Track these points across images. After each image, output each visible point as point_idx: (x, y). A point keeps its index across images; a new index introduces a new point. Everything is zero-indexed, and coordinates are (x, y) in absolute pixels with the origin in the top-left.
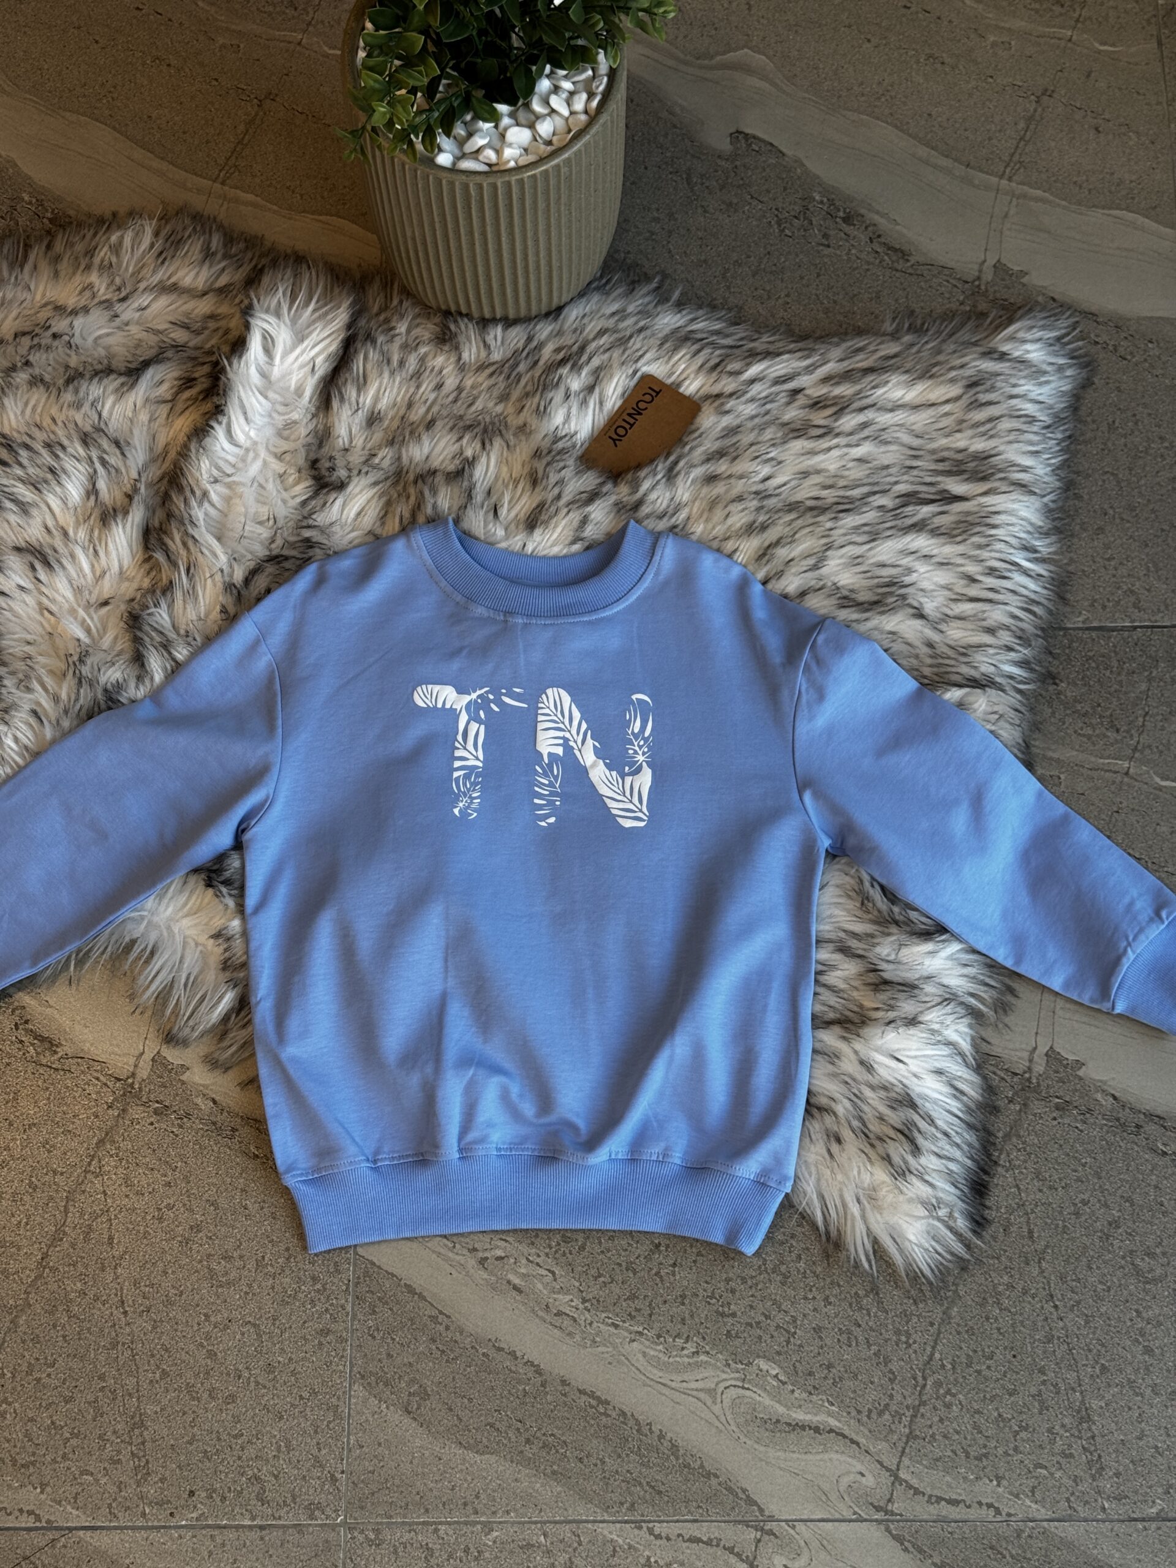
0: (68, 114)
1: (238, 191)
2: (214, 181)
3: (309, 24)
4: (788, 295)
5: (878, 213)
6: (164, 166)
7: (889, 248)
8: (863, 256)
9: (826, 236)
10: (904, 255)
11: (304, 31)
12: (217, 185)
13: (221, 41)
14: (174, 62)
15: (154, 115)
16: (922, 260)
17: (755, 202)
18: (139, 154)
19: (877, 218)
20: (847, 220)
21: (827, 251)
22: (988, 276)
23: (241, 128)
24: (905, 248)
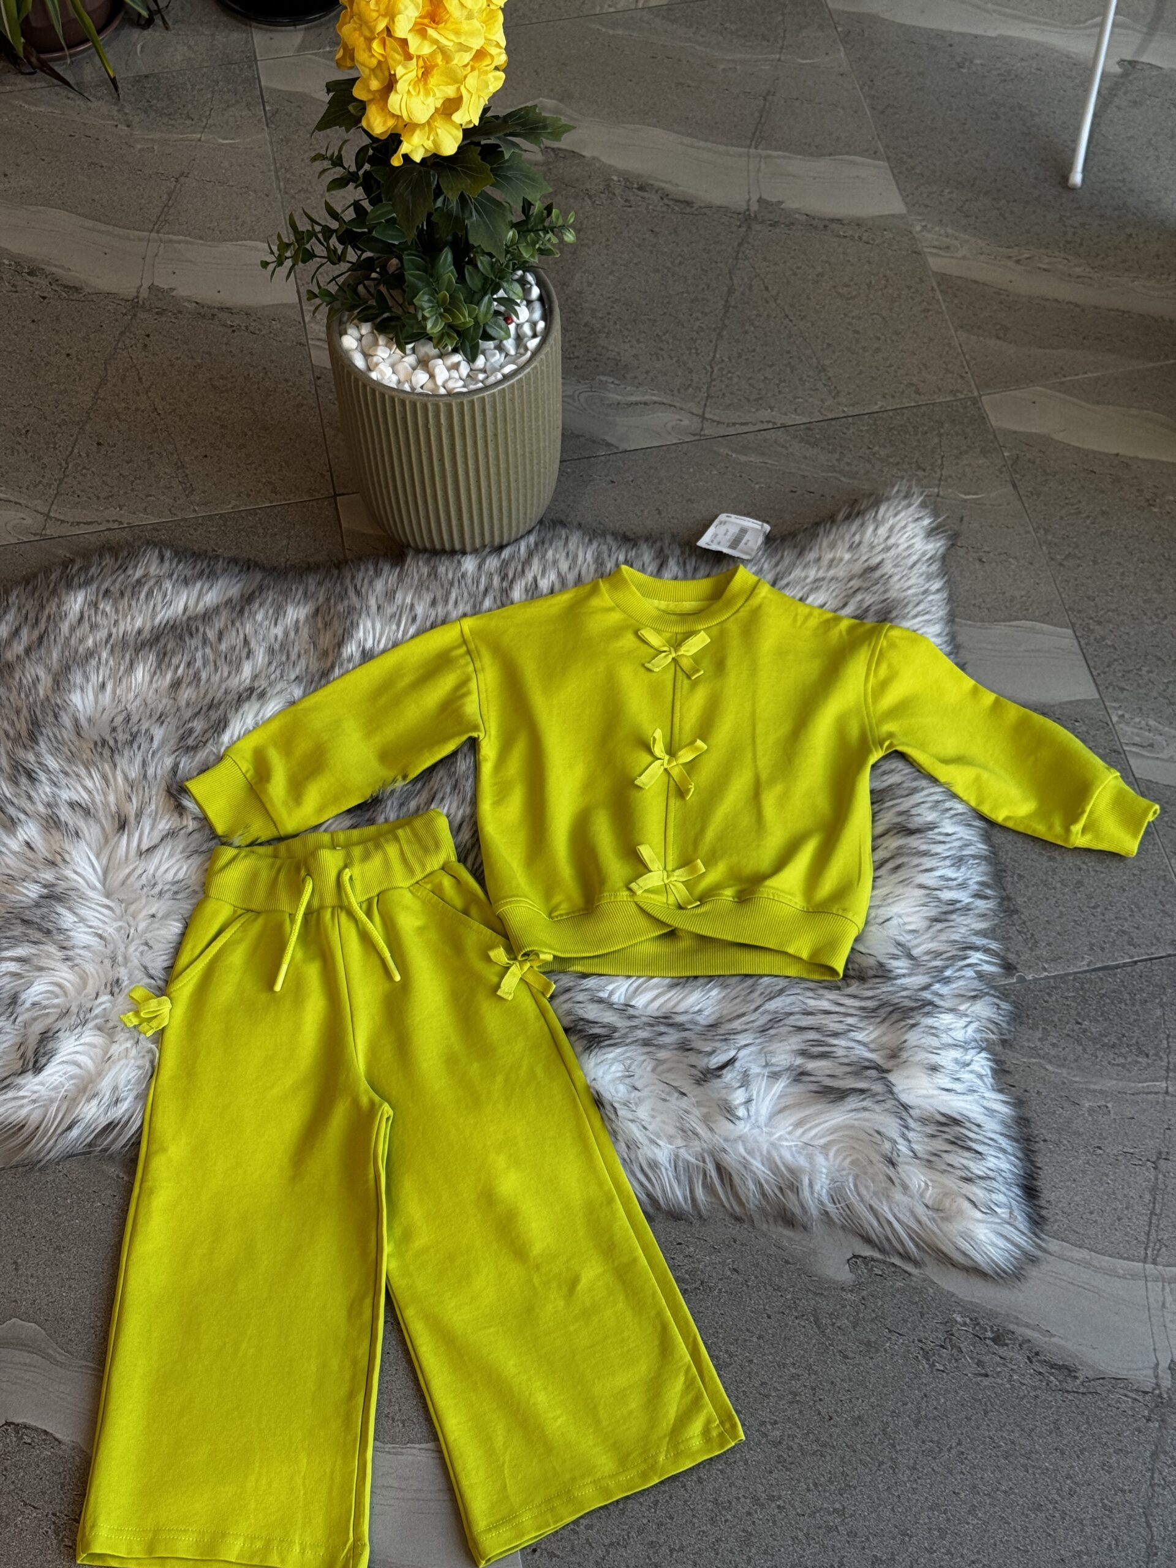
0: (30, 207)
1: (171, 236)
2: (151, 231)
3: (205, 127)
4: (608, 240)
5: (662, 181)
6: (110, 228)
7: (677, 201)
8: (659, 208)
9: (626, 201)
10: (689, 204)
11: (202, 132)
12: (154, 235)
13: (139, 147)
14: (105, 164)
15: (97, 197)
16: (703, 205)
17: (569, 188)
18: (89, 223)
19: (663, 185)
20: (641, 188)
21: (630, 210)
22: (754, 207)
23: (165, 197)
24: (688, 199)
